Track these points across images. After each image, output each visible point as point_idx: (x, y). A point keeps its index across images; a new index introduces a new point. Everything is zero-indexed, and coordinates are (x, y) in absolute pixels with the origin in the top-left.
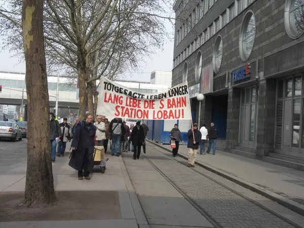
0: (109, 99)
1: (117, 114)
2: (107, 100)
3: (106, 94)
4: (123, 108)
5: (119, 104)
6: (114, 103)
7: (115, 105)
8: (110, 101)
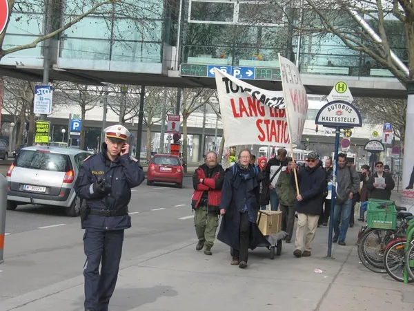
0: (241, 110)
1: (262, 136)
2: (238, 112)
3: (232, 101)
4: (267, 122)
5: (260, 117)
6: (251, 116)
7: (254, 119)
8: (244, 113)
